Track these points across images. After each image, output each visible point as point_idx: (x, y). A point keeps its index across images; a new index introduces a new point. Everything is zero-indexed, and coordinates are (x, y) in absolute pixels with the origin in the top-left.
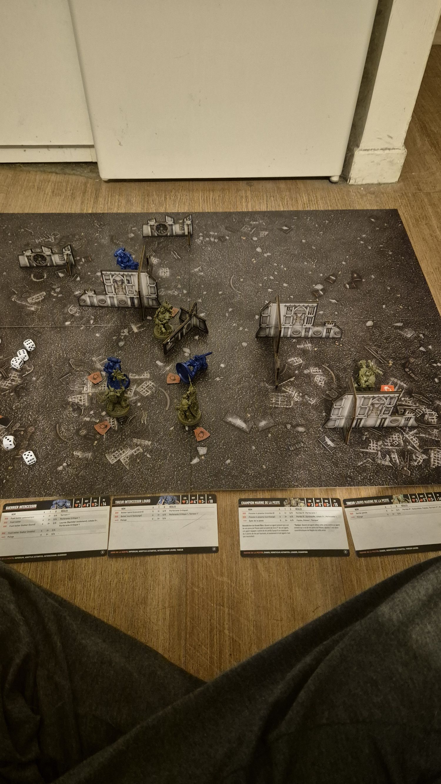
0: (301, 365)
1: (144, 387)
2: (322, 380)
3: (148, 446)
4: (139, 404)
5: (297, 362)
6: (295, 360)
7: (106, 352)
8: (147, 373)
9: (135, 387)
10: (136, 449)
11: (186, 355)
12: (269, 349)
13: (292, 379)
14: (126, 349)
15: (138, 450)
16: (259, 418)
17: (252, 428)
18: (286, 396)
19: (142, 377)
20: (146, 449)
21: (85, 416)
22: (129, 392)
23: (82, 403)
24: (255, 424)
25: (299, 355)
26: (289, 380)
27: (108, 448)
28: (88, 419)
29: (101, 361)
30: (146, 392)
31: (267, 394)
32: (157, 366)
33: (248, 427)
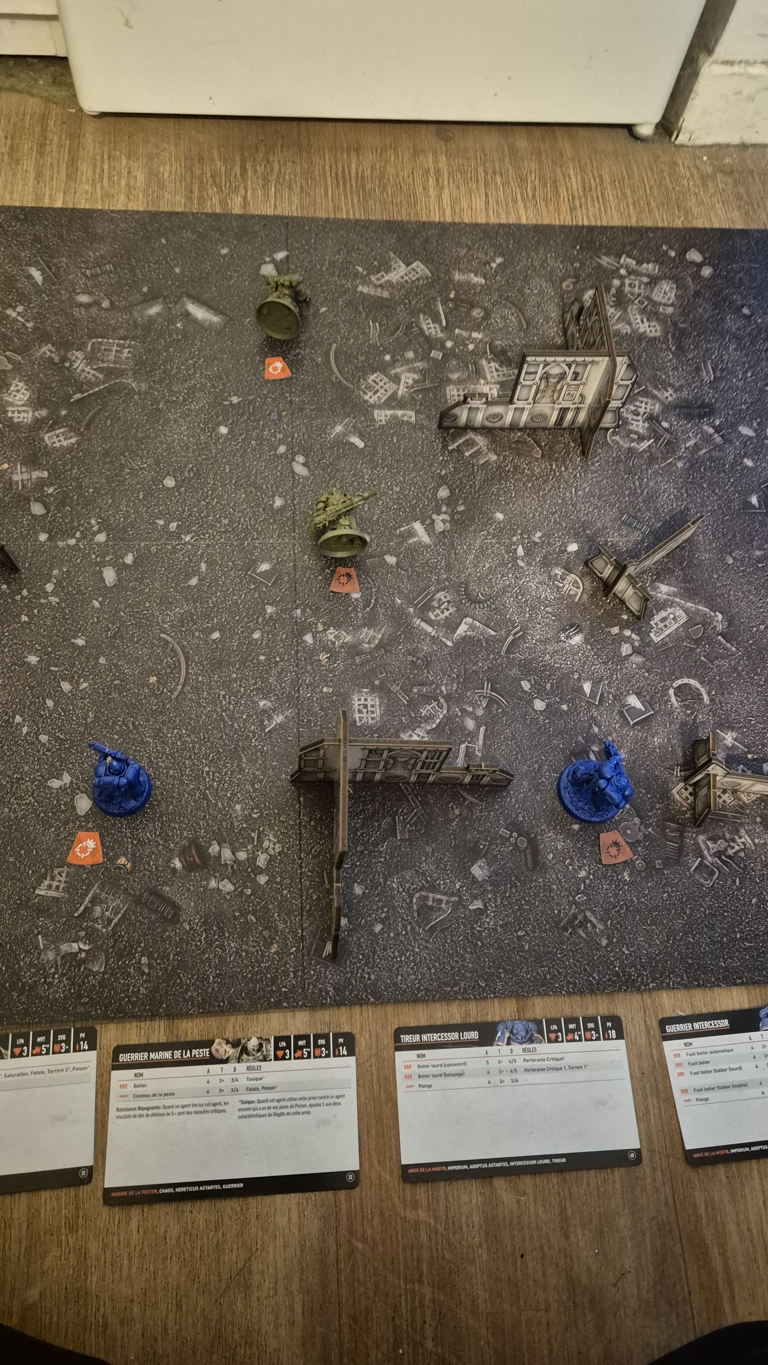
0: (51, 429)
1: (382, 391)
2: (14, 393)
3: (364, 283)
4: (388, 358)
5: (58, 436)
6: (59, 441)
7: (473, 473)
8: (381, 421)
10: (383, 280)
11: (300, 459)
12: (115, 470)
13: (78, 396)
14: (432, 477)
15: (378, 279)
16: (160, 320)
17: (176, 303)
18: (99, 360)
19: (389, 413)
20: (366, 281)
21: (481, 341)
22: (410, 382)
23: (492, 364)
24: (170, 309)
25: (48, 452)
26: (86, 394)
27: (430, 285)
28: (475, 335)
29: (479, 453)
30: (378, 380)
31: (136, 366)
32: (361, 437)
33: (184, 304)
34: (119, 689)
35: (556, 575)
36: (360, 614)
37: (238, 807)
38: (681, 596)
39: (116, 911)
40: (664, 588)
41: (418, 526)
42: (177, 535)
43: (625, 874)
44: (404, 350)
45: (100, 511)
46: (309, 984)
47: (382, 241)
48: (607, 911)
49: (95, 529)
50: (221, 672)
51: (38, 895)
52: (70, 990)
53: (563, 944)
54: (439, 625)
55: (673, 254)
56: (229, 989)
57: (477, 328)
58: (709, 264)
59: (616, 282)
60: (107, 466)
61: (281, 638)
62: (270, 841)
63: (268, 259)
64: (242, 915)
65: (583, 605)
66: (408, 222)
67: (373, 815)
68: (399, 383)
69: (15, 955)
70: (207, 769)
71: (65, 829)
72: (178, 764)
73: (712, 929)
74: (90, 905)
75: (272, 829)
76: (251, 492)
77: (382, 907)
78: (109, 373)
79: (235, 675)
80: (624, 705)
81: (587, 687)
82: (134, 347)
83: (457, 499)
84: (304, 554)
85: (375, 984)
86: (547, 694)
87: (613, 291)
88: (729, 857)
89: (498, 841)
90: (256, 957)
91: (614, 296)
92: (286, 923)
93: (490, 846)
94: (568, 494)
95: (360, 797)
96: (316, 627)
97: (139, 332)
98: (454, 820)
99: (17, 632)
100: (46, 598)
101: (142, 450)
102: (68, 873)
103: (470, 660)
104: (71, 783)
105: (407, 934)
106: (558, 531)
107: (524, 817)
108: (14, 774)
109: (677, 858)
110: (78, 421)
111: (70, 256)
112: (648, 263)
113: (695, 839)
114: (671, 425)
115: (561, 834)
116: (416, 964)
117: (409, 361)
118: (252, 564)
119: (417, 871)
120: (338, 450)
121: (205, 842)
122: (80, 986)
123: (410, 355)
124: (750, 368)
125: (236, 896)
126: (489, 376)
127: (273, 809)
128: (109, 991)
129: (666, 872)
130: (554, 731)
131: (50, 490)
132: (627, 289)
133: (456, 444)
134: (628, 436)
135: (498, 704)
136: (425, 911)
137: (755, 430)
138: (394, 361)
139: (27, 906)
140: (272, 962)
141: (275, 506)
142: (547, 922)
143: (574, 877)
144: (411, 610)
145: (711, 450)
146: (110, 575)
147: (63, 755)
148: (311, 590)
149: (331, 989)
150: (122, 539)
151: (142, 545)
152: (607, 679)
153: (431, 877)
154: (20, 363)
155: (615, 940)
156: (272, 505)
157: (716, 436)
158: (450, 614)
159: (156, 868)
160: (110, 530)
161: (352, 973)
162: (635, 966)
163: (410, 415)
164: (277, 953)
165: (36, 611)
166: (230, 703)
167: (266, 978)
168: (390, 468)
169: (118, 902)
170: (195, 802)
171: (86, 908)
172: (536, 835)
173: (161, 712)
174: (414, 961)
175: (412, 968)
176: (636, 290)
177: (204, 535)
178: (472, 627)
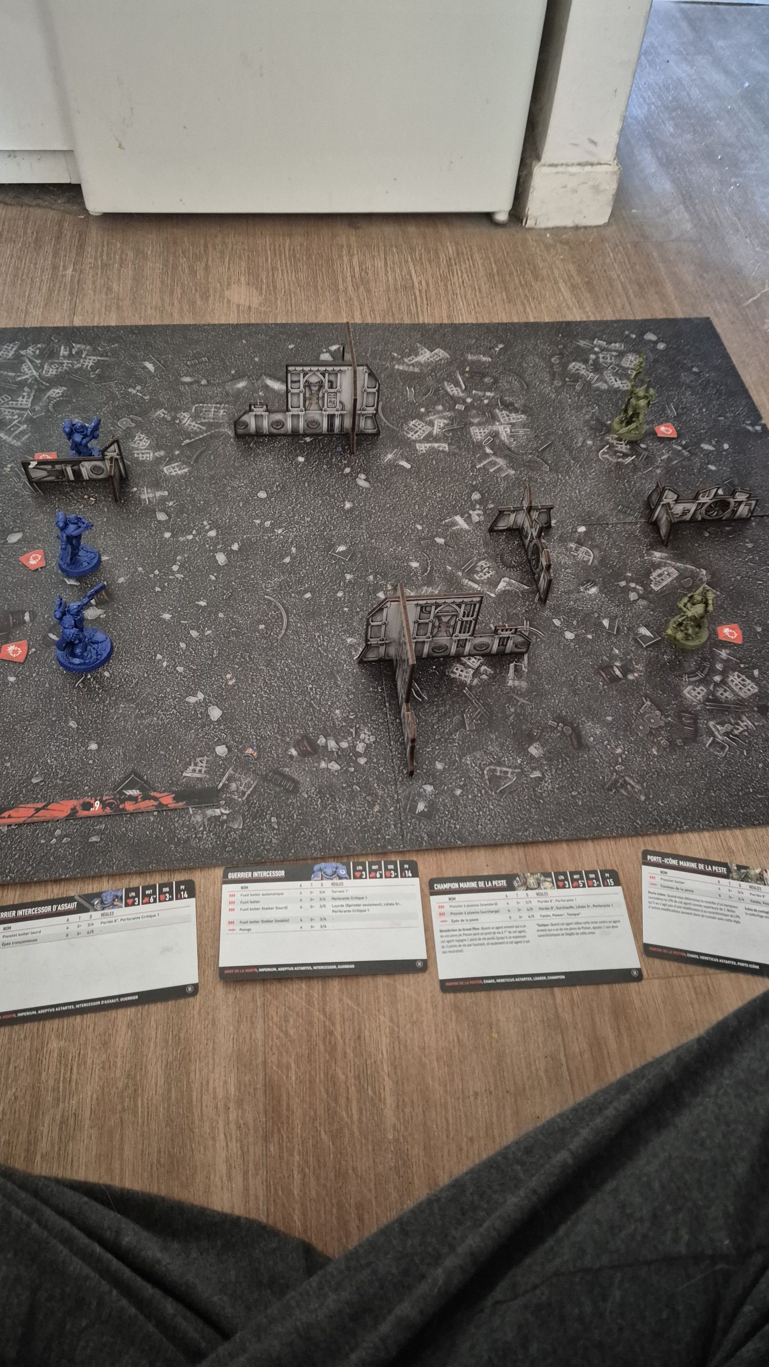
0: (168, 463)
1: (421, 431)
2: (139, 442)
3: (399, 364)
4: (423, 410)
5: (174, 468)
6: (175, 471)
7: (497, 483)
8: (422, 450)
9: (435, 432)
10: (413, 361)
11: (363, 476)
12: (220, 487)
13: (188, 441)
14: (466, 486)
15: (410, 361)
16: (246, 391)
17: (257, 380)
18: (201, 418)
19: (428, 445)
20: (400, 362)
21: (493, 397)
22: (442, 425)
23: (504, 412)
24: (253, 383)
25: (168, 479)
26: (193, 440)
27: (450, 363)
28: (488, 394)
29: (500, 469)
30: (416, 424)
32: (408, 461)
33: (263, 380)
34: (236, 634)
35: (571, 548)
36: (419, 578)
37: (337, 712)
38: (672, 559)
39: (248, 786)
40: (657, 554)
41: (458, 519)
42: (272, 529)
43: (653, 750)
44: (436, 404)
45: (210, 515)
46: (407, 833)
47: (410, 337)
48: (642, 776)
49: (207, 527)
50: (315, 620)
51: (185, 777)
52: (216, 842)
53: (609, 800)
54: (483, 582)
55: (634, 336)
56: (344, 838)
57: (490, 390)
58: (662, 341)
59: (592, 356)
60: (213, 486)
61: (360, 596)
62: (365, 734)
63: (325, 350)
64: (348, 786)
65: (595, 567)
66: (429, 324)
67: (445, 714)
68: (433, 426)
69: (171, 819)
70: (311, 686)
71: (202, 730)
72: (287, 684)
73: (729, 785)
74: (227, 782)
75: (365, 724)
76: (326, 499)
77: (461, 777)
78: (210, 425)
79: (326, 622)
80: (637, 634)
81: (606, 623)
82: (228, 409)
83: (488, 500)
84: (372, 539)
85: (460, 831)
86: (575, 628)
87: (591, 362)
88: (736, 736)
89: (549, 730)
90: (363, 815)
91: (591, 365)
92: (384, 790)
93: (541, 733)
94: (573, 494)
95: (434, 702)
96: (386, 587)
97: (231, 399)
98: (511, 715)
99: (153, 599)
100: (173, 575)
101: (239, 474)
102: (207, 761)
103: (510, 606)
104: (204, 699)
105: (482, 795)
106: (569, 518)
107: (567, 712)
108: (159, 694)
109: (694, 737)
110: (189, 457)
111: (174, 354)
112: (615, 343)
113: (706, 724)
114: (648, 446)
115: (598, 723)
116: (492, 817)
117: (439, 412)
118: (332, 547)
119: (485, 752)
120: (391, 470)
121: (314, 736)
122: (223, 838)
123: (440, 408)
124: (704, 406)
125: (342, 773)
126: (502, 420)
127: (366, 712)
128: (248, 842)
129: (686, 748)
130: (583, 653)
131: (171, 504)
132: (601, 360)
133: (482, 464)
134: (615, 455)
135: (535, 634)
136: (495, 780)
137: (714, 446)
138: (428, 413)
139: (177, 784)
140: (376, 817)
141: (346, 508)
142: (595, 785)
143: (612, 753)
144: (460, 574)
145: (682, 460)
146: (221, 558)
147: (196, 680)
148: (379, 562)
149: (426, 836)
150: (229, 534)
151: (245, 537)
152: (621, 616)
153: (497, 756)
154: (141, 422)
155: (651, 796)
156: (343, 507)
157: (684, 451)
158: (491, 576)
159: (278, 756)
160: (220, 528)
161: (441, 824)
162: (670, 814)
163: (445, 447)
164: (379, 811)
165: (166, 584)
166: (323, 640)
167: (373, 829)
168: (432, 481)
169: (249, 779)
170: (303, 708)
171: (224, 785)
172: (578, 726)
173: (270, 649)
174: (490, 815)
175: (489, 820)
176: (609, 360)
177: (292, 528)
178: (509, 584)
